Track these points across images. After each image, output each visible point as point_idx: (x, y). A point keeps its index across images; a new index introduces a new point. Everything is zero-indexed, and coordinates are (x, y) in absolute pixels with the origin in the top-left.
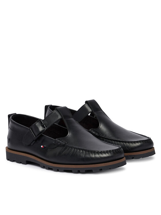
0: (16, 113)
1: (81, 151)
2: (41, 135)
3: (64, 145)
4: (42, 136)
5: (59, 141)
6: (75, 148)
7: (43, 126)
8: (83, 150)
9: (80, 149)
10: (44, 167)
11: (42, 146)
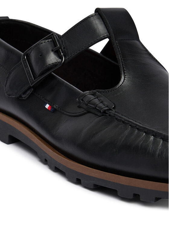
0: (7, 17)
1: (152, 138)
2: (51, 74)
3: (105, 112)
4: (51, 77)
5: (92, 97)
6: (134, 127)
7: (57, 53)
8: (156, 135)
9: (148, 132)
10: (45, 161)
11: (47, 106)
